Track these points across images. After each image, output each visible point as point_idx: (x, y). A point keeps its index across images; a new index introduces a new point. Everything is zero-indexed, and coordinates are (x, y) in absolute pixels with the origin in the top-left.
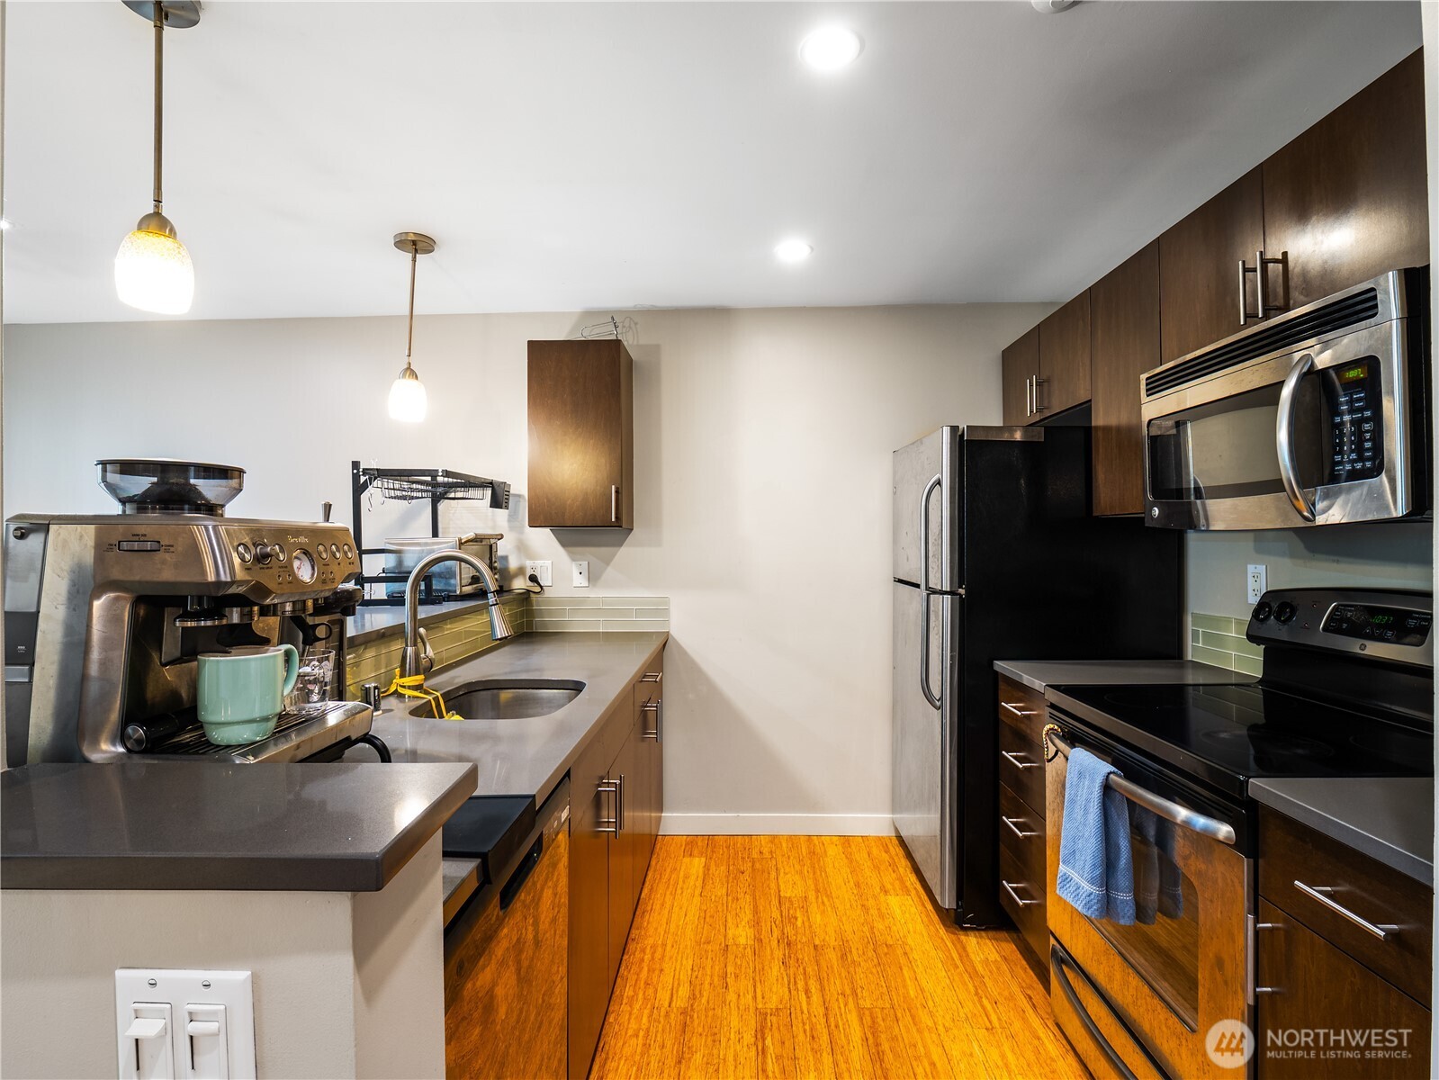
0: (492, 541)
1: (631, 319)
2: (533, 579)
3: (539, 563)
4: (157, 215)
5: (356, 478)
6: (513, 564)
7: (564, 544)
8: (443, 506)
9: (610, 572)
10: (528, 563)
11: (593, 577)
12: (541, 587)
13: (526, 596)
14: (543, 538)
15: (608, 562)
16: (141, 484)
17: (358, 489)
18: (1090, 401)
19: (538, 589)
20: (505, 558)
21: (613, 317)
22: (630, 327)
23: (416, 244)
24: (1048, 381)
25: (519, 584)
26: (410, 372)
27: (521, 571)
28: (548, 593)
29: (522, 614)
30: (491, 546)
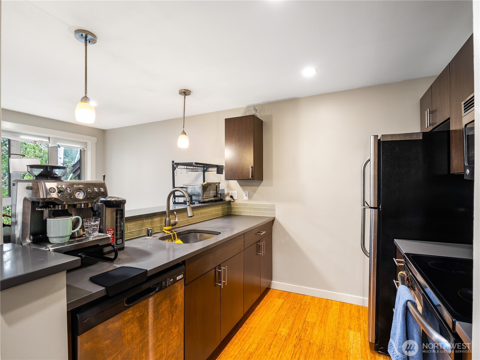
1: (262, 107)
2: (231, 197)
3: (233, 192)
4: (86, 97)
5: (173, 166)
6: (226, 192)
7: (241, 186)
9: (255, 195)
10: (230, 192)
11: (250, 197)
12: (234, 200)
13: (230, 202)
14: (234, 183)
15: (255, 192)
17: (174, 169)
18: (449, 119)
19: (233, 200)
20: (223, 190)
21: (255, 108)
22: (262, 110)
23: (185, 93)
24: (435, 111)
25: (228, 199)
26: (184, 133)
27: (228, 194)
28: (236, 202)
29: (228, 208)
30: (217, 186)
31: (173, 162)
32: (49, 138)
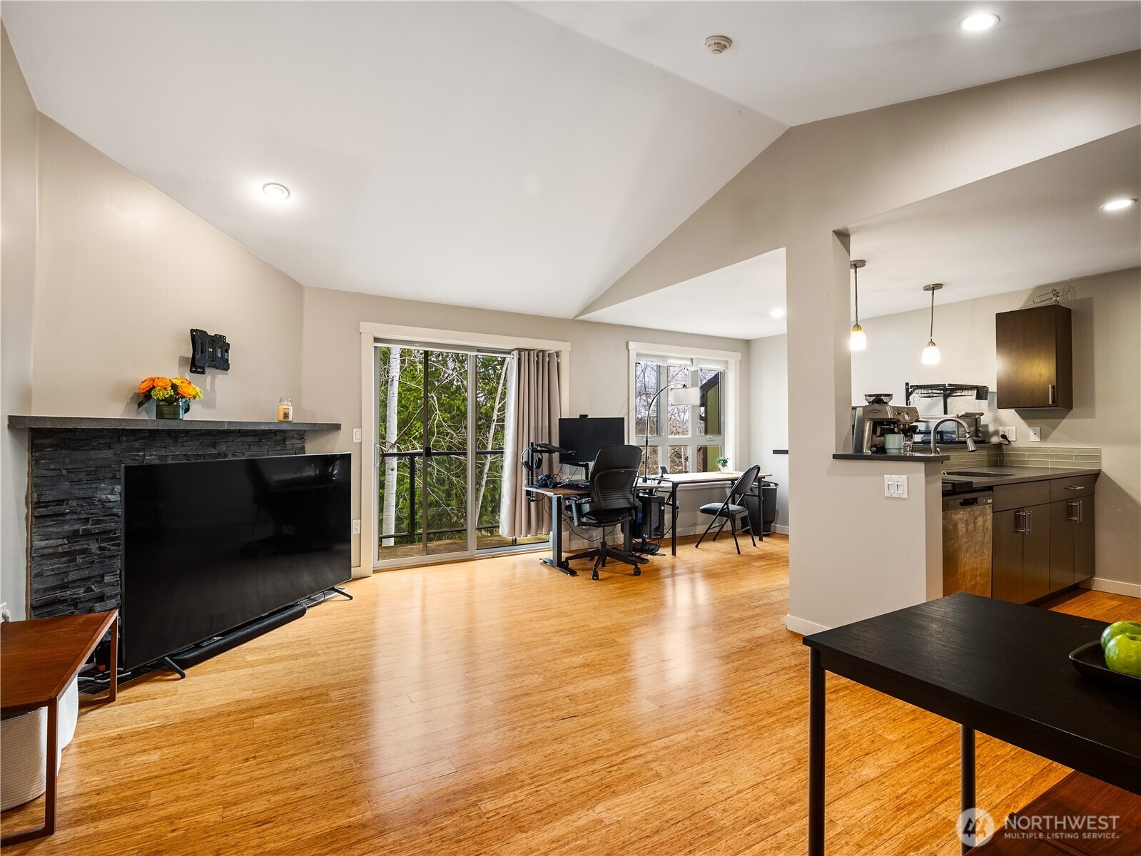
0: (977, 416)
1: (1069, 286)
2: (1004, 437)
3: (1007, 428)
4: (857, 325)
5: (907, 390)
6: (991, 429)
7: (1023, 418)
8: (949, 400)
9: (1055, 433)
10: (1001, 429)
11: (1044, 437)
12: (1009, 442)
13: (999, 446)
14: (1009, 415)
15: (1054, 428)
16: (872, 398)
17: (908, 394)
19: (1007, 443)
20: (986, 426)
21: (1054, 289)
22: (1069, 291)
23: (935, 287)
25: (995, 440)
26: (932, 343)
27: (996, 433)
28: (1014, 445)
29: (997, 455)
30: (976, 419)
31: (907, 384)
32: (692, 360)
